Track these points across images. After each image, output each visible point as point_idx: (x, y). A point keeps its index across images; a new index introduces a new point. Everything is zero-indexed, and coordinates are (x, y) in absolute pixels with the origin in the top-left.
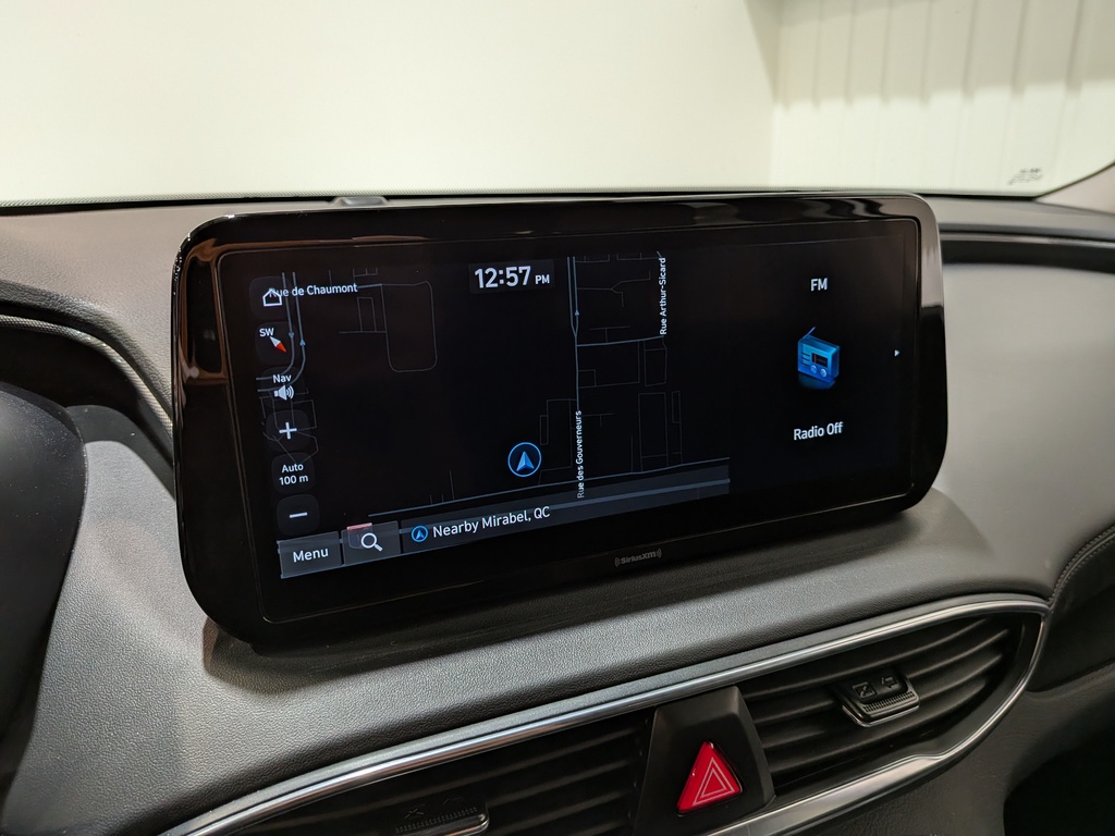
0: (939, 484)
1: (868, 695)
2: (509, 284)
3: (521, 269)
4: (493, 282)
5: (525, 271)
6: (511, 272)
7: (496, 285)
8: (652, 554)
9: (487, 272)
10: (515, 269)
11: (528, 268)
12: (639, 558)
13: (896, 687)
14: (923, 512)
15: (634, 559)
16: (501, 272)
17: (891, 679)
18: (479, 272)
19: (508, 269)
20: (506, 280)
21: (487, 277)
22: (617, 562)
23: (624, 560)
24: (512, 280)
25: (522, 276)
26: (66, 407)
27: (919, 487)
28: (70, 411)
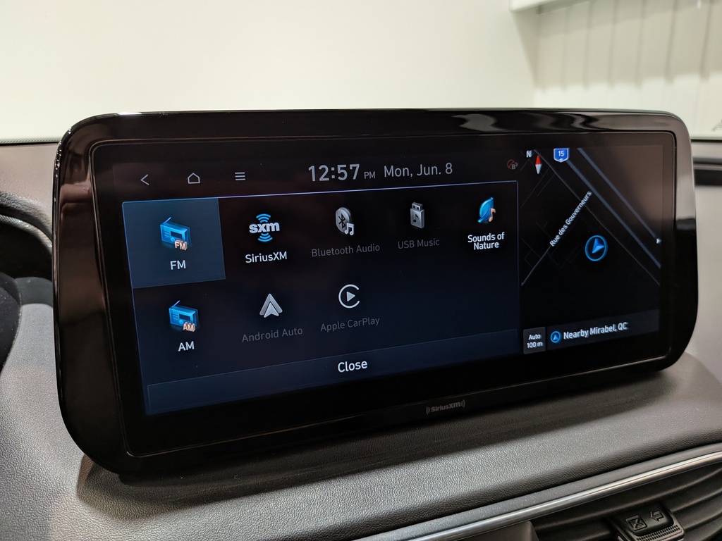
0: (690, 349)
1: (639, 527)
2: (340, 178)
3: (351, 166)
4: (324, 177)
5: (354, 168)
6: (341, 168)
7: (328, 179)
8: (457, 405)
9: (320, 168)
10: (345, 166)
11: (358, 166)
12: (446, 407)
13: (664, 520)
14: (679, 371)
15: (442, 408)
16: (333, 169)
17: (658, 513)
18: (312, 168)
19: (339, 166)
20: (337, 175)
21: (319, 173)
22: (428, 410)
23: (434, 409)
24: (342, 175)
25: (351, 173)
26: (14, 278)
27: (675, 351)
28: (18, 282)
